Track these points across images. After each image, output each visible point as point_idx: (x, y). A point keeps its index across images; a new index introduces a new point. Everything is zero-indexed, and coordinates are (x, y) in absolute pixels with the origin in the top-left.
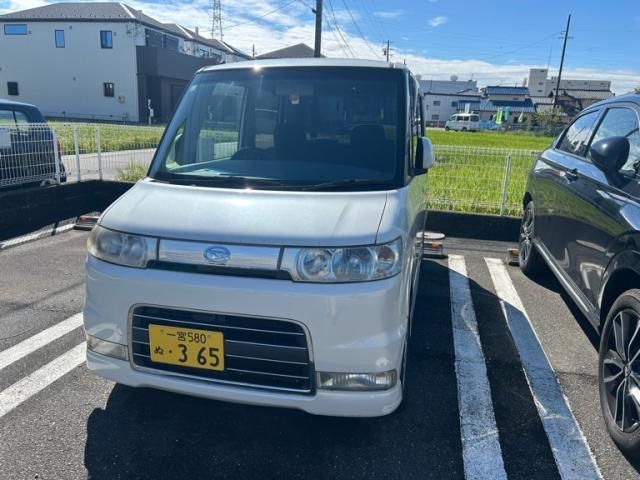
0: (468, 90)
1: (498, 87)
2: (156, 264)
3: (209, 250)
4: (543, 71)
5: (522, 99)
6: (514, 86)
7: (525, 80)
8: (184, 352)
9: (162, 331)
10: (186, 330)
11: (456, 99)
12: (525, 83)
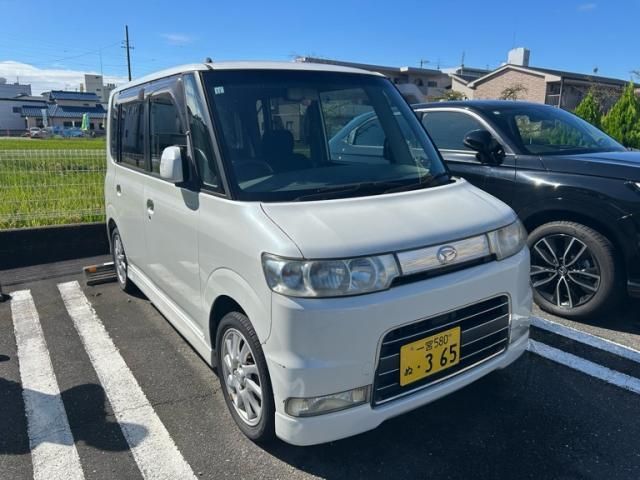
0: (23, 96)
1: (61, 92)
2: (401, 280)
3: (440, 251)
4: (97, 77)
5: (93, 105)
6: (74, 91)
7: (82, 85)
8: (430, 362)
9: (412, 349)
10: (432, 338)
11: (19, 104)
12: (82, 88)
